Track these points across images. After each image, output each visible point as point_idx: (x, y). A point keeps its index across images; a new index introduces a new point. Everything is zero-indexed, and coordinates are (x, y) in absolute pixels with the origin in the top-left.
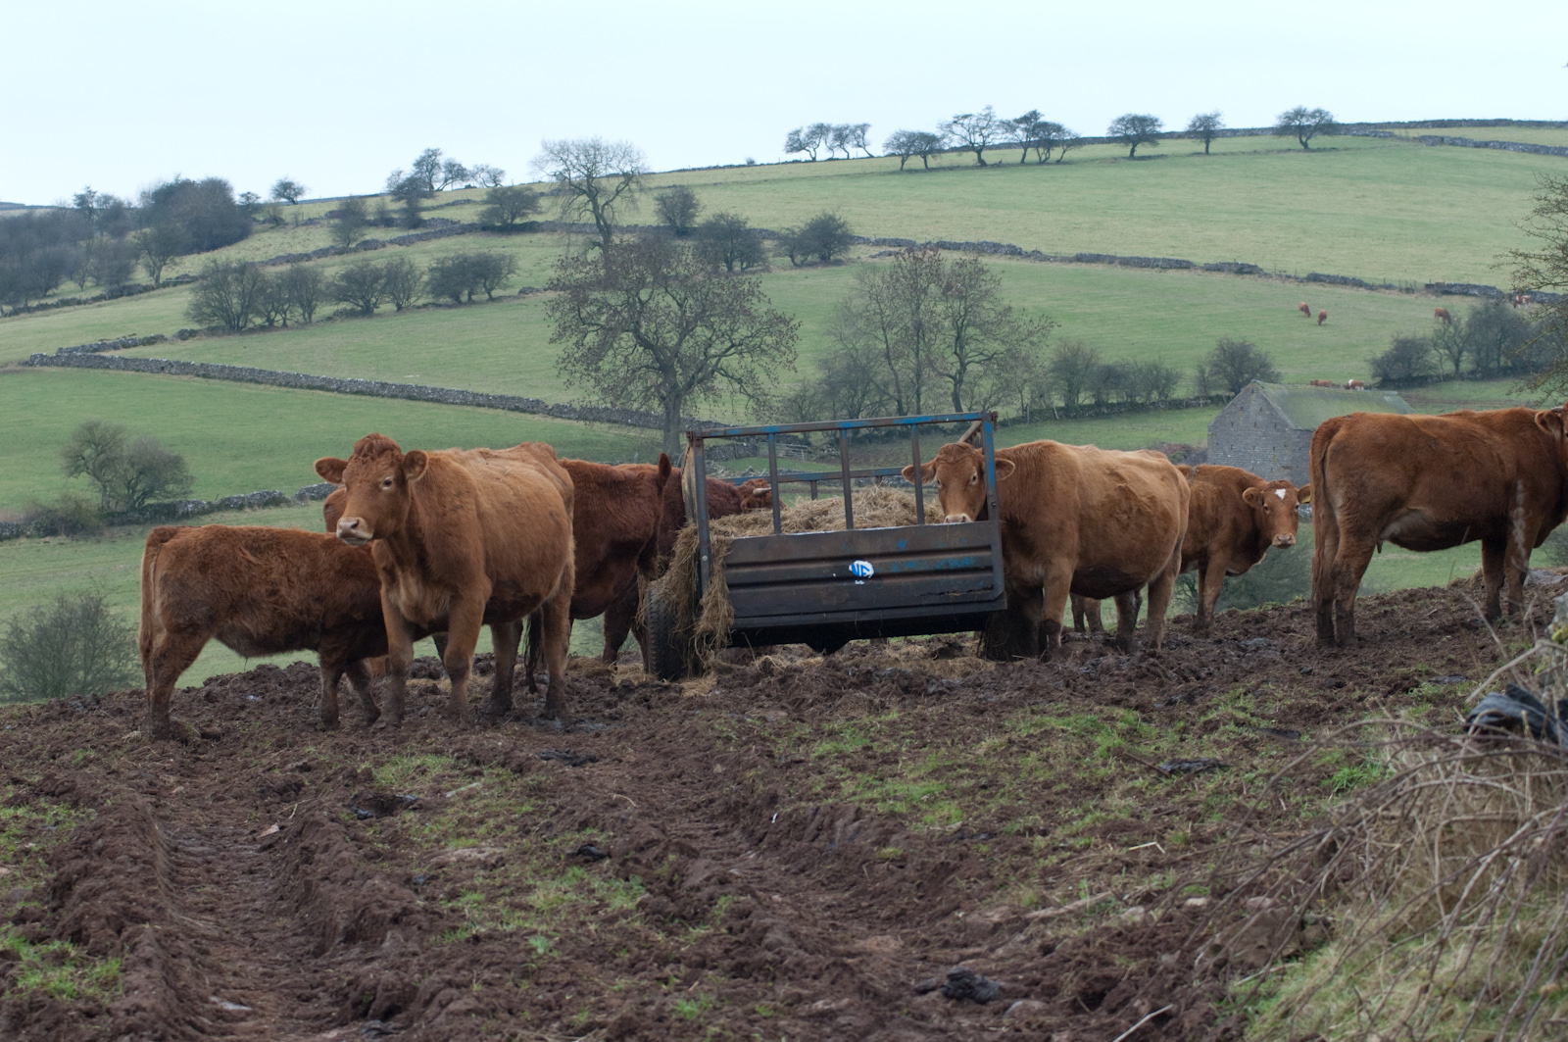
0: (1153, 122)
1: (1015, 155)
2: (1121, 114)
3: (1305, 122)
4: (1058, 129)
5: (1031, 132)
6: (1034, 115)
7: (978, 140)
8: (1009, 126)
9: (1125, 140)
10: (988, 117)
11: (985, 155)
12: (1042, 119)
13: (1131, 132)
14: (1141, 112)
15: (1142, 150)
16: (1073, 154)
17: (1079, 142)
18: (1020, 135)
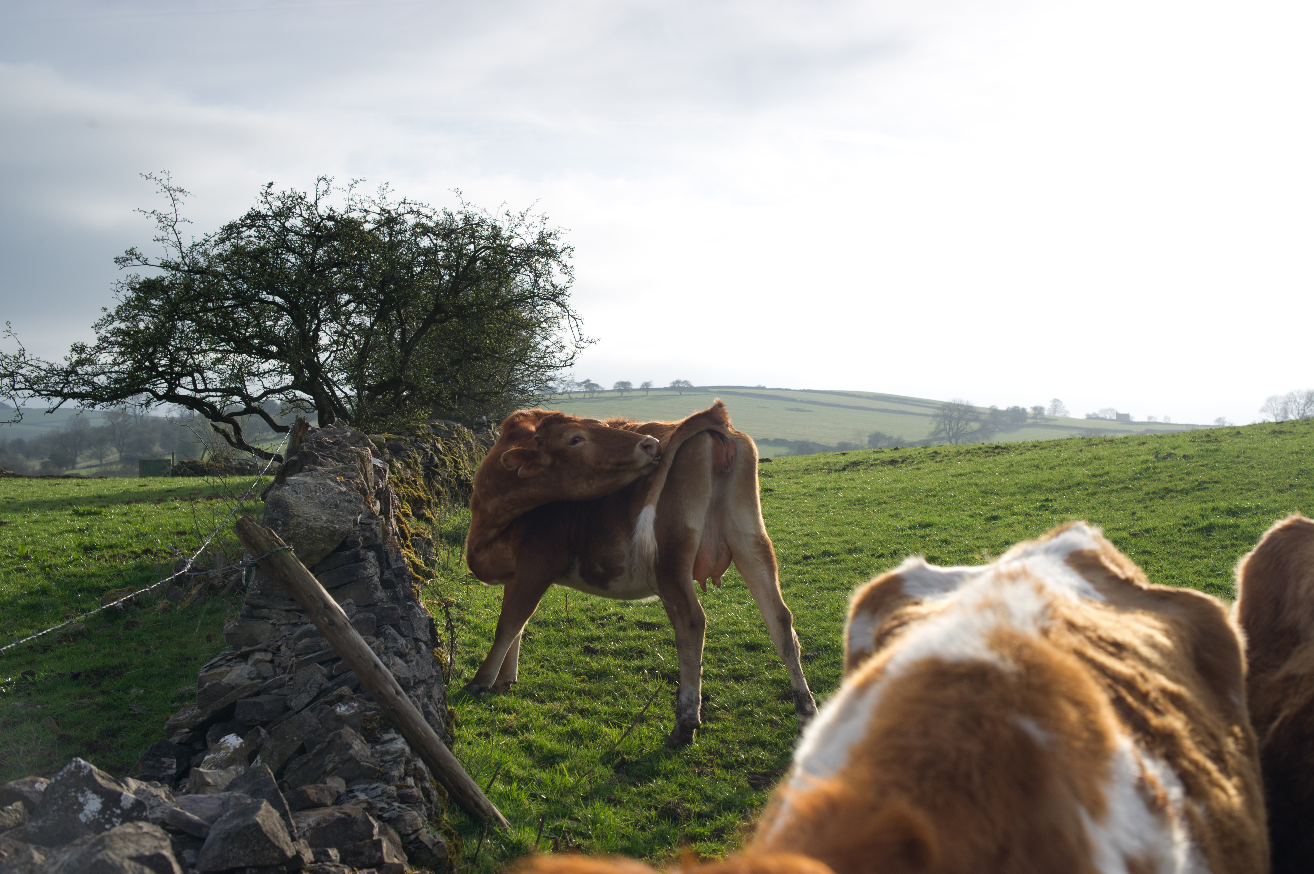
0: (629, 384)
1: (581, 396)
2: (618, 381)
3: (681, 385)
4: (597, 385)
5: (587, 387)
6: (588, 381)
7: (569, 389)
8: (579, 385)
9: (619, 390)
10: (572, 381)
11: (571, 395)
12: (592, 382)
13: (622, 388)
14: (625, 380)
15: (625, 394)
16: (601, 395)
17: (603, 391)
18: (583, 389)
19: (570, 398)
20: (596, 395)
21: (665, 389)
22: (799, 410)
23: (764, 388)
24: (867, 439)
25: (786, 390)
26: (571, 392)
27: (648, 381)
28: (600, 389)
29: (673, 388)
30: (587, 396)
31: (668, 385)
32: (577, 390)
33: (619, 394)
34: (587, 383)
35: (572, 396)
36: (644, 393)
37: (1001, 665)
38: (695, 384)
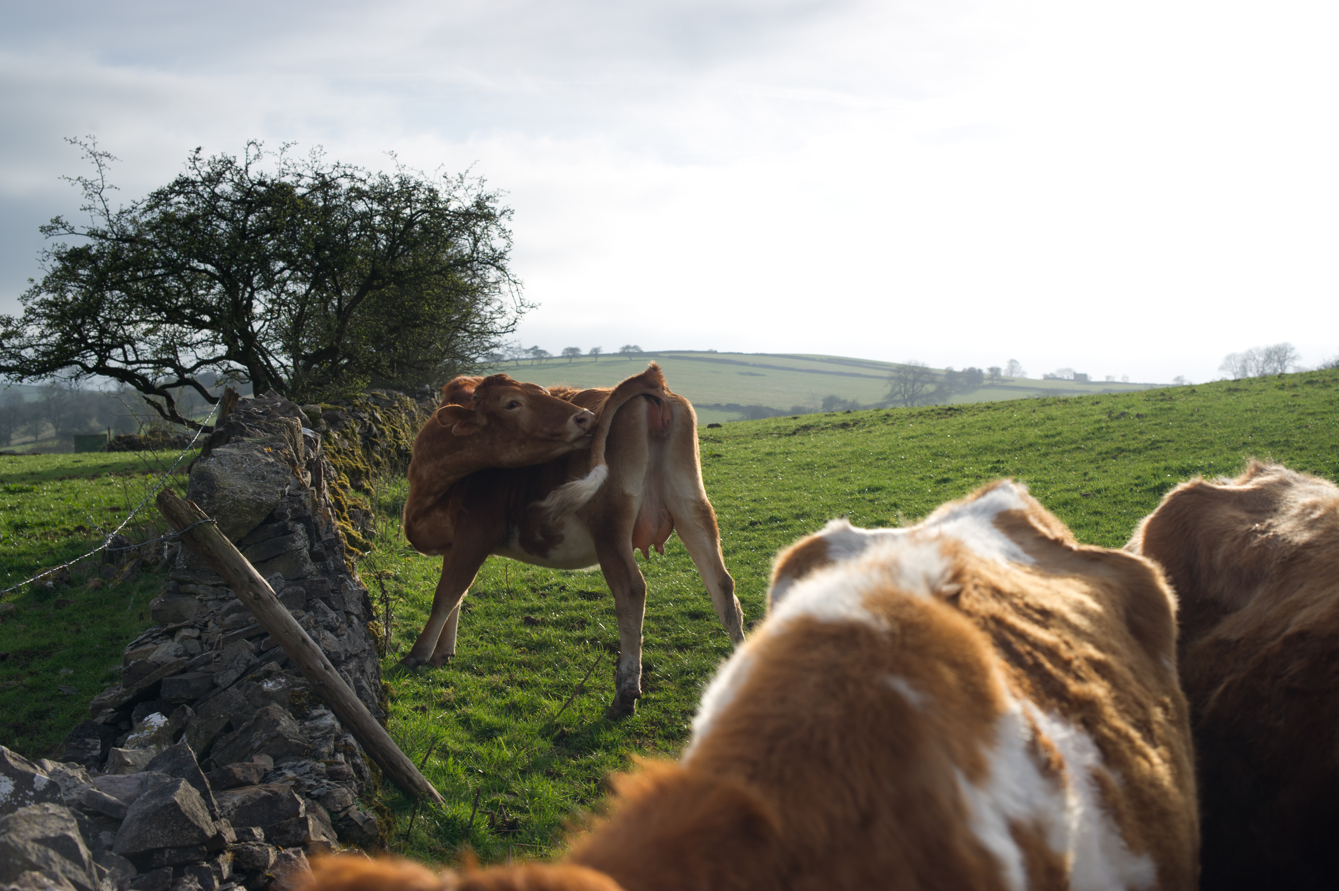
19: (518, 365)
20: (544, 362)
21: (615, 355)
22: (751, 374)
23: (715, 352)
24: (820, 403)
25: (738, 354)
26: (518, 359)
27: (596, 346)
28: (548, 356)
29: (623, 353)
30: (535, 362)
31: (617, 351)
32: (524, 357)
33: (567, 361)
34: (535, 350)
35: (520, 363)
36: (593, 359)
37: (874, 624)
38: (645, 349)
